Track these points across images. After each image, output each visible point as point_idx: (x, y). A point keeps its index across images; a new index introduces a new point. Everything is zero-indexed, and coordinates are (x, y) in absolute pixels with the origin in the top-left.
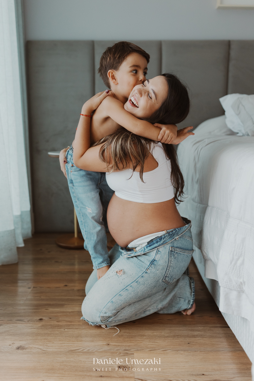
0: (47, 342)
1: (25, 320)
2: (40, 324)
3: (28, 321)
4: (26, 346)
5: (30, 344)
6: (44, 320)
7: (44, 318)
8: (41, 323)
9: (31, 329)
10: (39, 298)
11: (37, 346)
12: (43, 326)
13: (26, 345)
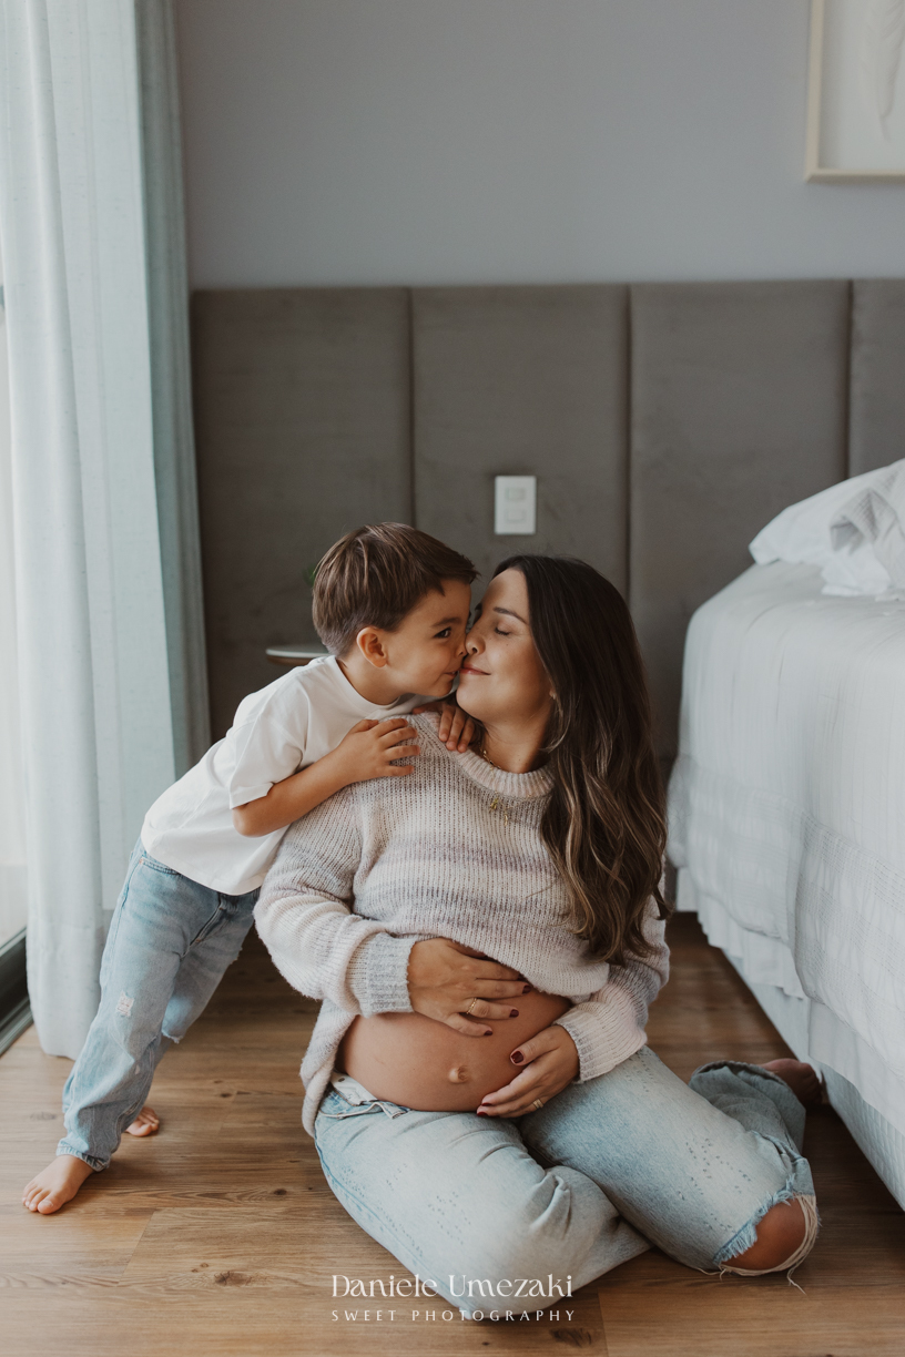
0: (312, 1262)
1: (230, 1196)
2: (279, 1207)
3: (240, 1198)
4: (248, 1274)
5: (259, 1268)
6: (293, 1193)
7: (289, 1188)
8: (284, 1203)
9: (255, 1221)
10: (261, 1125)
11: (282, 1274)
12: (289, 1211)
13: (246, 1270)
